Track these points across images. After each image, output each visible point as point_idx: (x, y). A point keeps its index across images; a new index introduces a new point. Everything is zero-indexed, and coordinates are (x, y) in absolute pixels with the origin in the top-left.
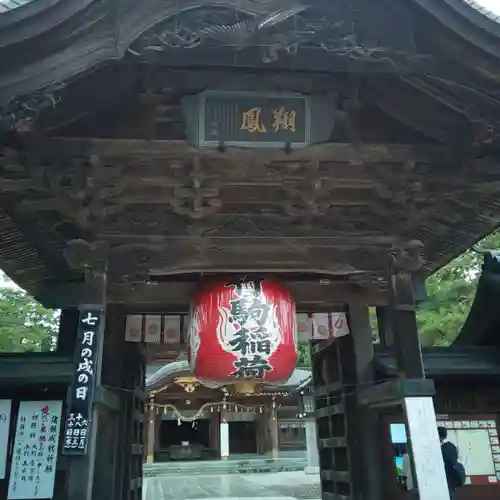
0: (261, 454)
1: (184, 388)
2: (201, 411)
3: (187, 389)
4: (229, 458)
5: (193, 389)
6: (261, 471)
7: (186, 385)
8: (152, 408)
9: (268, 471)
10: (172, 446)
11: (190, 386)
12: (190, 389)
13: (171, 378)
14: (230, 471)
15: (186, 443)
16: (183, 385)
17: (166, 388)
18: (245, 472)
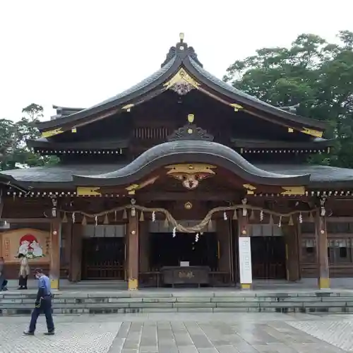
0: (293, 280)
1: (181, 182)
2: (208, 217)
3: (187, 184)
4: (253, 287)
5: (196, 183)
6: (312, 310)
7: (185, 178)
8: (133, 213)
9: (324, 310)
10: (165, 267)
11: (192, 178)
12: (191, 183)
13: (159, 166)
14: (261, 309)
15: (185, 264)
16: (181, 178)
17: (152, 181)
18: (285, 310)
